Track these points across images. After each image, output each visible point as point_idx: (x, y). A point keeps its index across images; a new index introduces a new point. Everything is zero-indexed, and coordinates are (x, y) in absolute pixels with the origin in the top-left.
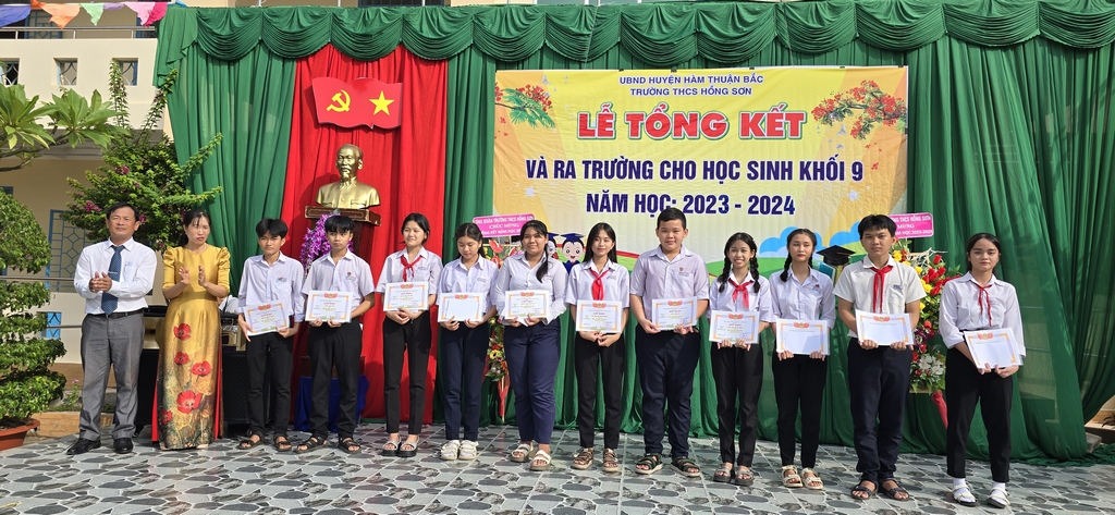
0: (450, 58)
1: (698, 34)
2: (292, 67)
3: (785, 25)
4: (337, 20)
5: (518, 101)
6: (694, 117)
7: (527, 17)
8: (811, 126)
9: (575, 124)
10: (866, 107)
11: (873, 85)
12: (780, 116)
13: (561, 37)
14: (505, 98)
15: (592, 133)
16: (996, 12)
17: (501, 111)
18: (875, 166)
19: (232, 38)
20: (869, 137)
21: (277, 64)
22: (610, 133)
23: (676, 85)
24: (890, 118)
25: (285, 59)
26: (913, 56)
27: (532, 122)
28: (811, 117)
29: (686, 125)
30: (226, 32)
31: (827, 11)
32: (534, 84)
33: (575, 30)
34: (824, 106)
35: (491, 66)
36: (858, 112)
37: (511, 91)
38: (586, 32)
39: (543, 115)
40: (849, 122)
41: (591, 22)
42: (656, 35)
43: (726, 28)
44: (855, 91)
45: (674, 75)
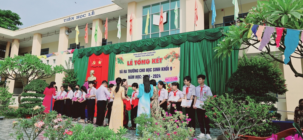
0: (109, 54)
1: (145, 45)
2: (89, 57)
3: (160, 42)
4: (95, 49)
5: (119, 60)
6: (145, 60)
7: (121, 45)
8: (163, 61)
9: (127, 63)
10: (173, 56)
11: (174, 52)
12: (158, 59)
13: (125, 48)
14: (117, 60)
15: (129, 65)
16: (196, 35)
17: (116, 62)
18: (174, 67)
19: (81, 54)
20: (173, 62)
21: (87, 57)
22: (132, 64)
23: (142, 55)
24: (177, 58)
25: (88, 57)
26: (181, 45)
27: (121, 63)
28: (163, 59)
29: (143, 62)
30: (81, 53)
31: (167, 38)
32: (121, 57)
33: (127, 47)
34: (166, 56)
35: (115, 54)
36: (171, 57)
37: (118, 58)
38: (129, 47)
39: (122, 62)
40: (170, 59)
41: (130, 45)
42: (139, 46)
43: (150, 43)
44: (171, 53)
45: (142, 53)
